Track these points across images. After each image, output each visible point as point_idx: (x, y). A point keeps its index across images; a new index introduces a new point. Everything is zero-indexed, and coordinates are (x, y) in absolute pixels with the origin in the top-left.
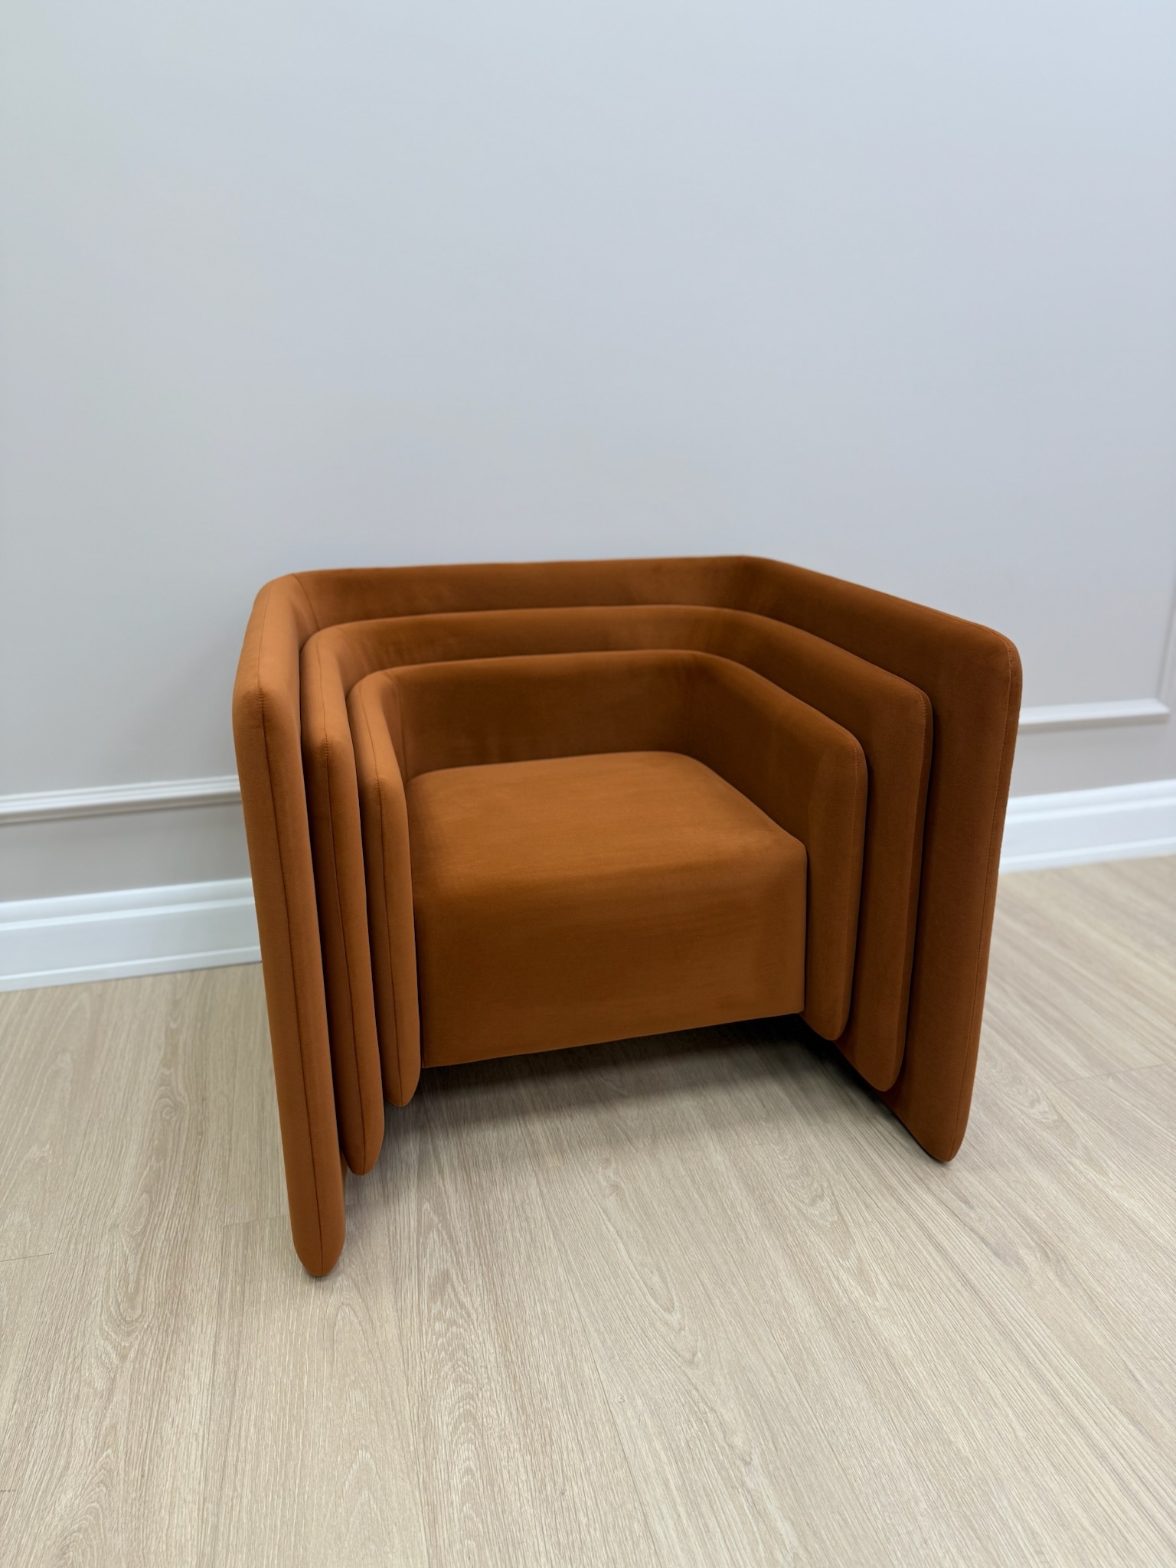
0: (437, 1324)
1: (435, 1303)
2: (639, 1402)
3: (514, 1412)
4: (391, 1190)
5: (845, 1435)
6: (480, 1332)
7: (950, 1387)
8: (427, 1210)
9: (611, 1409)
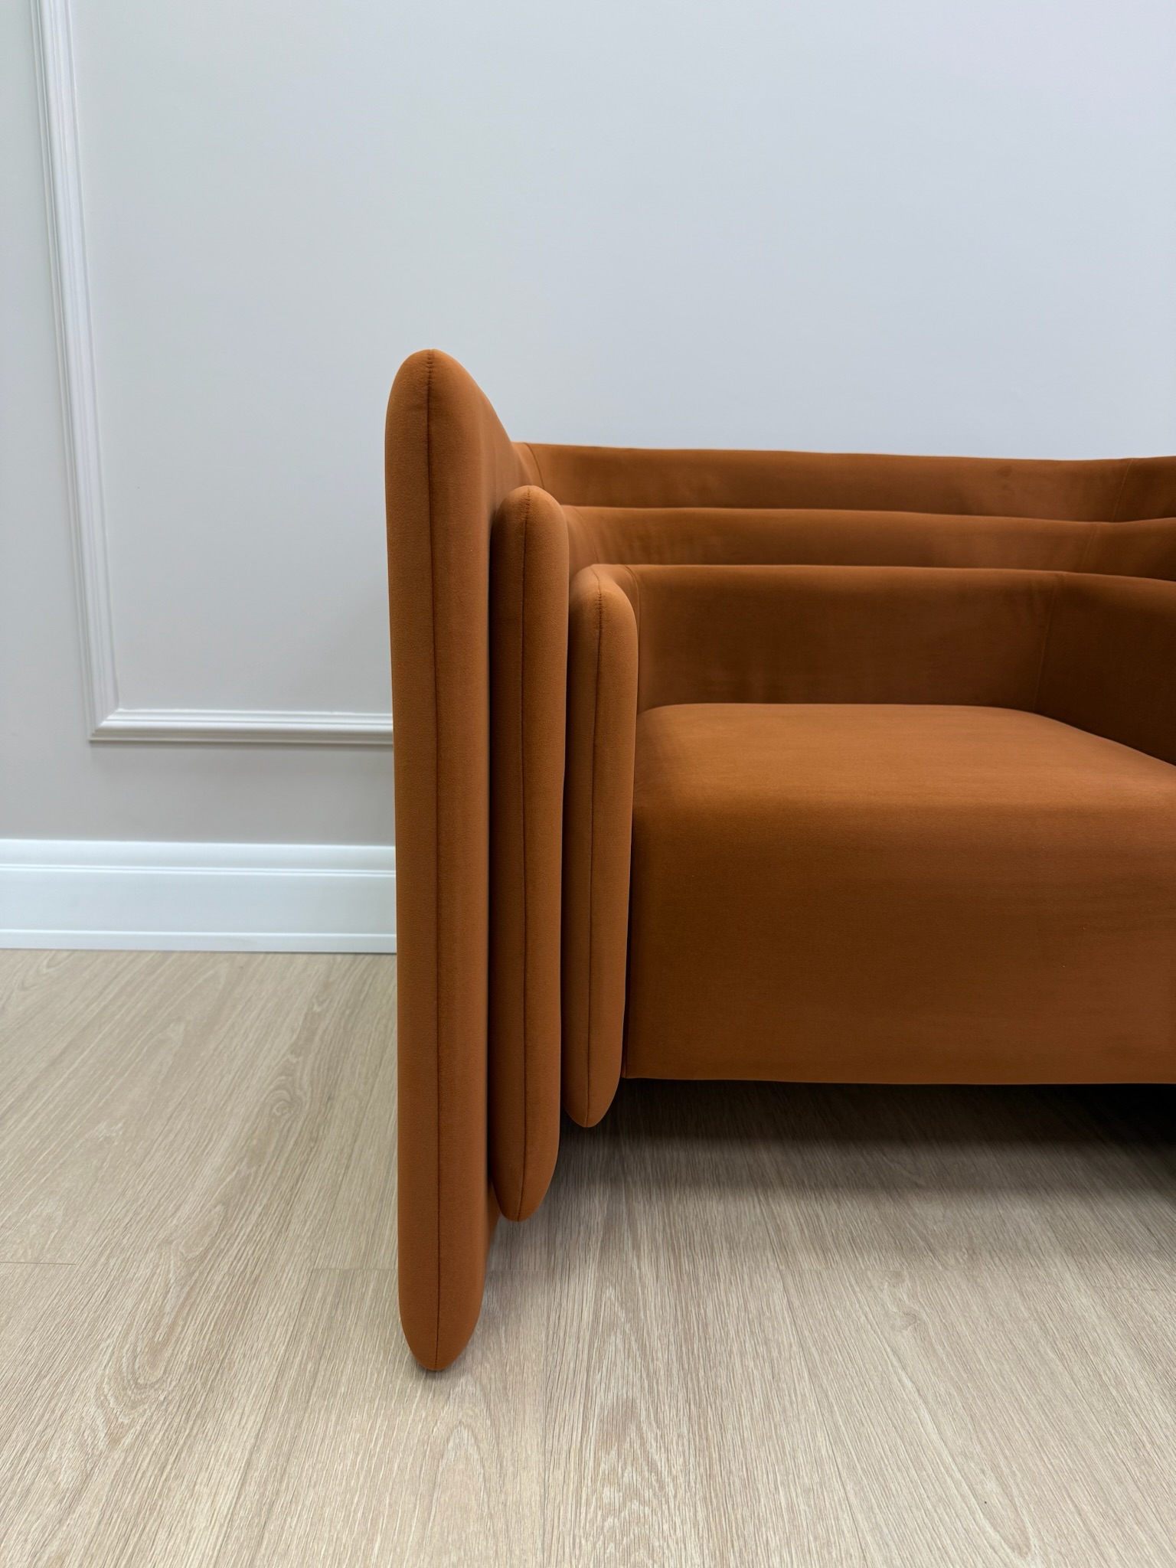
4: (560, 1260)
8: (610, 1299)
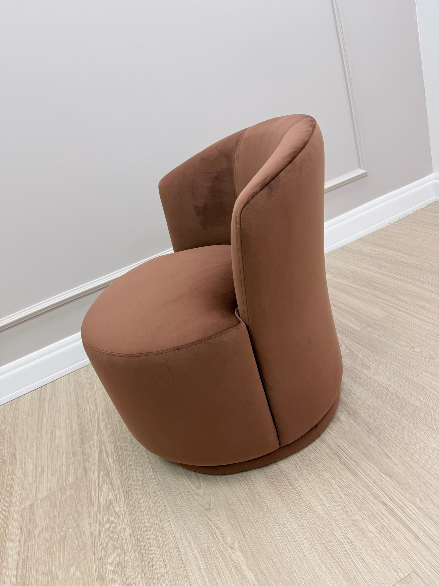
0: (106, 525)
1: (106, 516)
2: (188, 535)
3: (137, 556)
5: (272, 522)
6: (123, 523)
7: (314, 485)
9: (177, 541)
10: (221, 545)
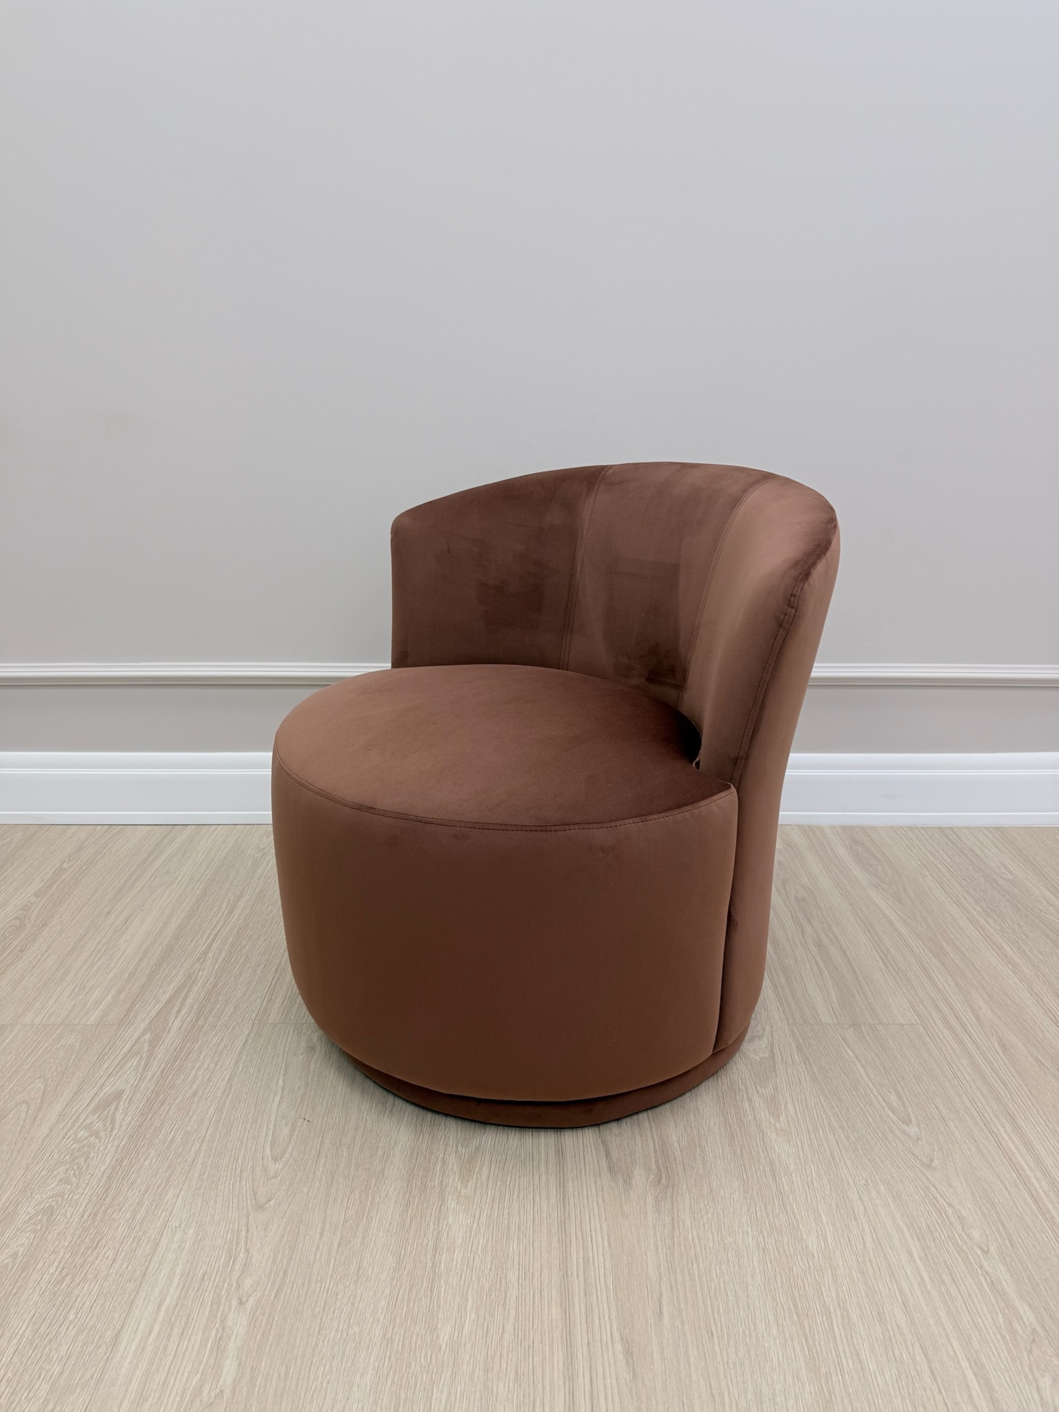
10: (228, 1284)
